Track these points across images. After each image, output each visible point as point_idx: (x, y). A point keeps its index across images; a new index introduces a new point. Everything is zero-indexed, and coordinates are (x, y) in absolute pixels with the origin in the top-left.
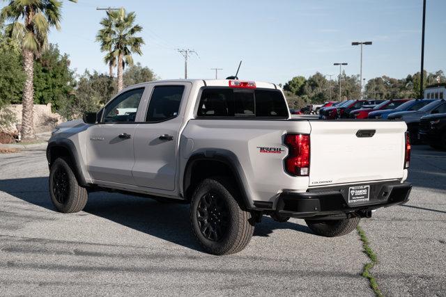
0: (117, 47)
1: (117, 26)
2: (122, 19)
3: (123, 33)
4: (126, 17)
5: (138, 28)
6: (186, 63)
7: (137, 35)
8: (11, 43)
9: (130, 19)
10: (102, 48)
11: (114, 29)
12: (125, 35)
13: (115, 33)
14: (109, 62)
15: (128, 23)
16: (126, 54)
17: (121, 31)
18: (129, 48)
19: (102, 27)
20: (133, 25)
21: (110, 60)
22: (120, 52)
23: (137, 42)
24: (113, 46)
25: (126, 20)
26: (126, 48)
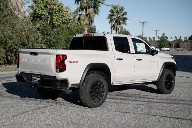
0: (116, 22)
1: (116, 12)
2: (118, 9)
3: (119, 16)
4: (120, 8)
5: (125, 13)
6: (143, 28)
7: (125, 16)
9: (122, 9)
10: (110, 22)
12: (120, 17)
13: (115, 15)
15: (121, 11)
16: (120, 25)
17: (118, 15)
18: (121, 22)
19: (110, 13)
20: (124, 12)
21: (113, 27)
22: (117, 24)
23: (124, 19)
25: (120, 10)
26: (120, 22)
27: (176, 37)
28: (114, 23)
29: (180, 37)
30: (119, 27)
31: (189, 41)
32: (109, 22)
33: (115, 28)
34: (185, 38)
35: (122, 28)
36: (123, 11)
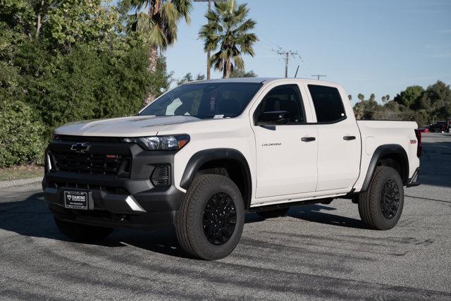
0: (224, 47)
1: (226, 20)
2: (231, 12)
3: (232, 29)
4: (237, 9)
5: (250, 24)
6: (286, 68)
7: (249, 32)
8: (140, 37)
9: (241, 11)
10: (206, 48)
11: (221, 24)
12: (234, 32)
13: (221, 29)
14: (214, 65)
15: (239, 17)
16: (235, 55)
17: (229, 27)
18: (238, 47)
19: (206, 22)
20: (246, 19)
21: (216, 61)
22: (229, 54)
23: (249, 40)
24: (219, 44)
25: (237, 14)
26: (234, 48)
27: (361, 96)
28: (218, 50)
29: (372, 96)
30: (232, 60)
32: (204, 46)
33: (222, 65)
34: (383, 98)
35: (240, 64)
36: (243, 16)
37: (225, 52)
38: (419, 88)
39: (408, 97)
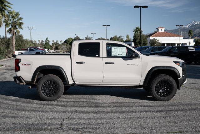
0: (12, 26)
1: (12, 17)
2: (14, 14)
3: (15, 20)
5: (21, 19)
9: (17, 14)
11: (11, 18)
12: (15, 21)
13: (11, 20)
14: (9, 32)
15: (17, 16)
16: (16, 29)
17: (13, 19)
18: (17, 26)
20: (19, 17)
22: (14, 29)
23: (21, 23)
24: (10, 26)
25: (16, 15)
26: (16, 27)
27: (53, 41)
28: (10, 27)
29: (57, 41)
30: (15, 31)
31: (65, 44)
33: (12, 33)
34: (60, 42)
35: (18, 32)
36: (18, 16)
37: (12, 28)
38: (72, 38)
39: (68, 41)
